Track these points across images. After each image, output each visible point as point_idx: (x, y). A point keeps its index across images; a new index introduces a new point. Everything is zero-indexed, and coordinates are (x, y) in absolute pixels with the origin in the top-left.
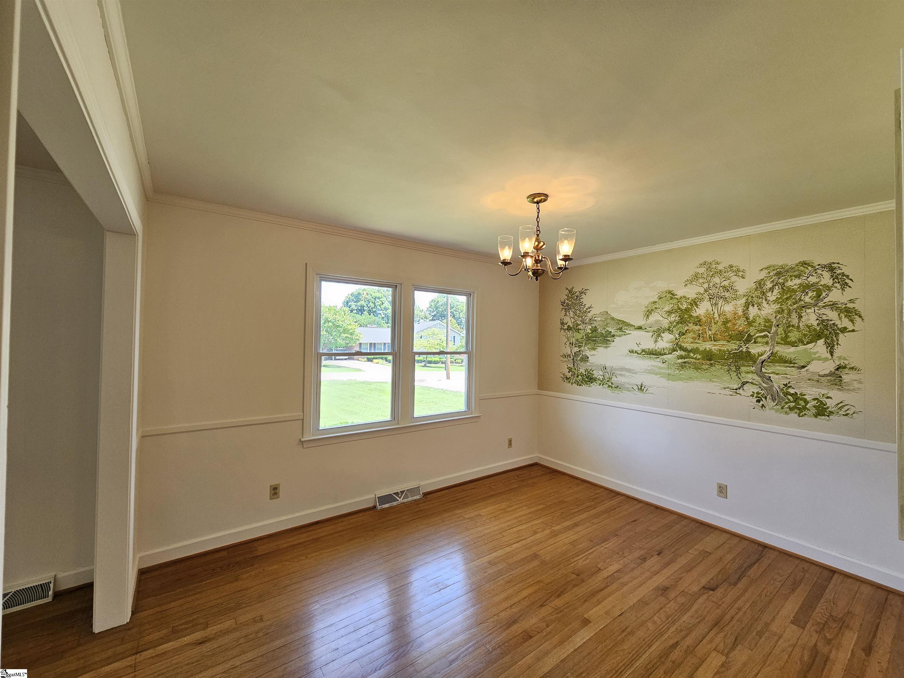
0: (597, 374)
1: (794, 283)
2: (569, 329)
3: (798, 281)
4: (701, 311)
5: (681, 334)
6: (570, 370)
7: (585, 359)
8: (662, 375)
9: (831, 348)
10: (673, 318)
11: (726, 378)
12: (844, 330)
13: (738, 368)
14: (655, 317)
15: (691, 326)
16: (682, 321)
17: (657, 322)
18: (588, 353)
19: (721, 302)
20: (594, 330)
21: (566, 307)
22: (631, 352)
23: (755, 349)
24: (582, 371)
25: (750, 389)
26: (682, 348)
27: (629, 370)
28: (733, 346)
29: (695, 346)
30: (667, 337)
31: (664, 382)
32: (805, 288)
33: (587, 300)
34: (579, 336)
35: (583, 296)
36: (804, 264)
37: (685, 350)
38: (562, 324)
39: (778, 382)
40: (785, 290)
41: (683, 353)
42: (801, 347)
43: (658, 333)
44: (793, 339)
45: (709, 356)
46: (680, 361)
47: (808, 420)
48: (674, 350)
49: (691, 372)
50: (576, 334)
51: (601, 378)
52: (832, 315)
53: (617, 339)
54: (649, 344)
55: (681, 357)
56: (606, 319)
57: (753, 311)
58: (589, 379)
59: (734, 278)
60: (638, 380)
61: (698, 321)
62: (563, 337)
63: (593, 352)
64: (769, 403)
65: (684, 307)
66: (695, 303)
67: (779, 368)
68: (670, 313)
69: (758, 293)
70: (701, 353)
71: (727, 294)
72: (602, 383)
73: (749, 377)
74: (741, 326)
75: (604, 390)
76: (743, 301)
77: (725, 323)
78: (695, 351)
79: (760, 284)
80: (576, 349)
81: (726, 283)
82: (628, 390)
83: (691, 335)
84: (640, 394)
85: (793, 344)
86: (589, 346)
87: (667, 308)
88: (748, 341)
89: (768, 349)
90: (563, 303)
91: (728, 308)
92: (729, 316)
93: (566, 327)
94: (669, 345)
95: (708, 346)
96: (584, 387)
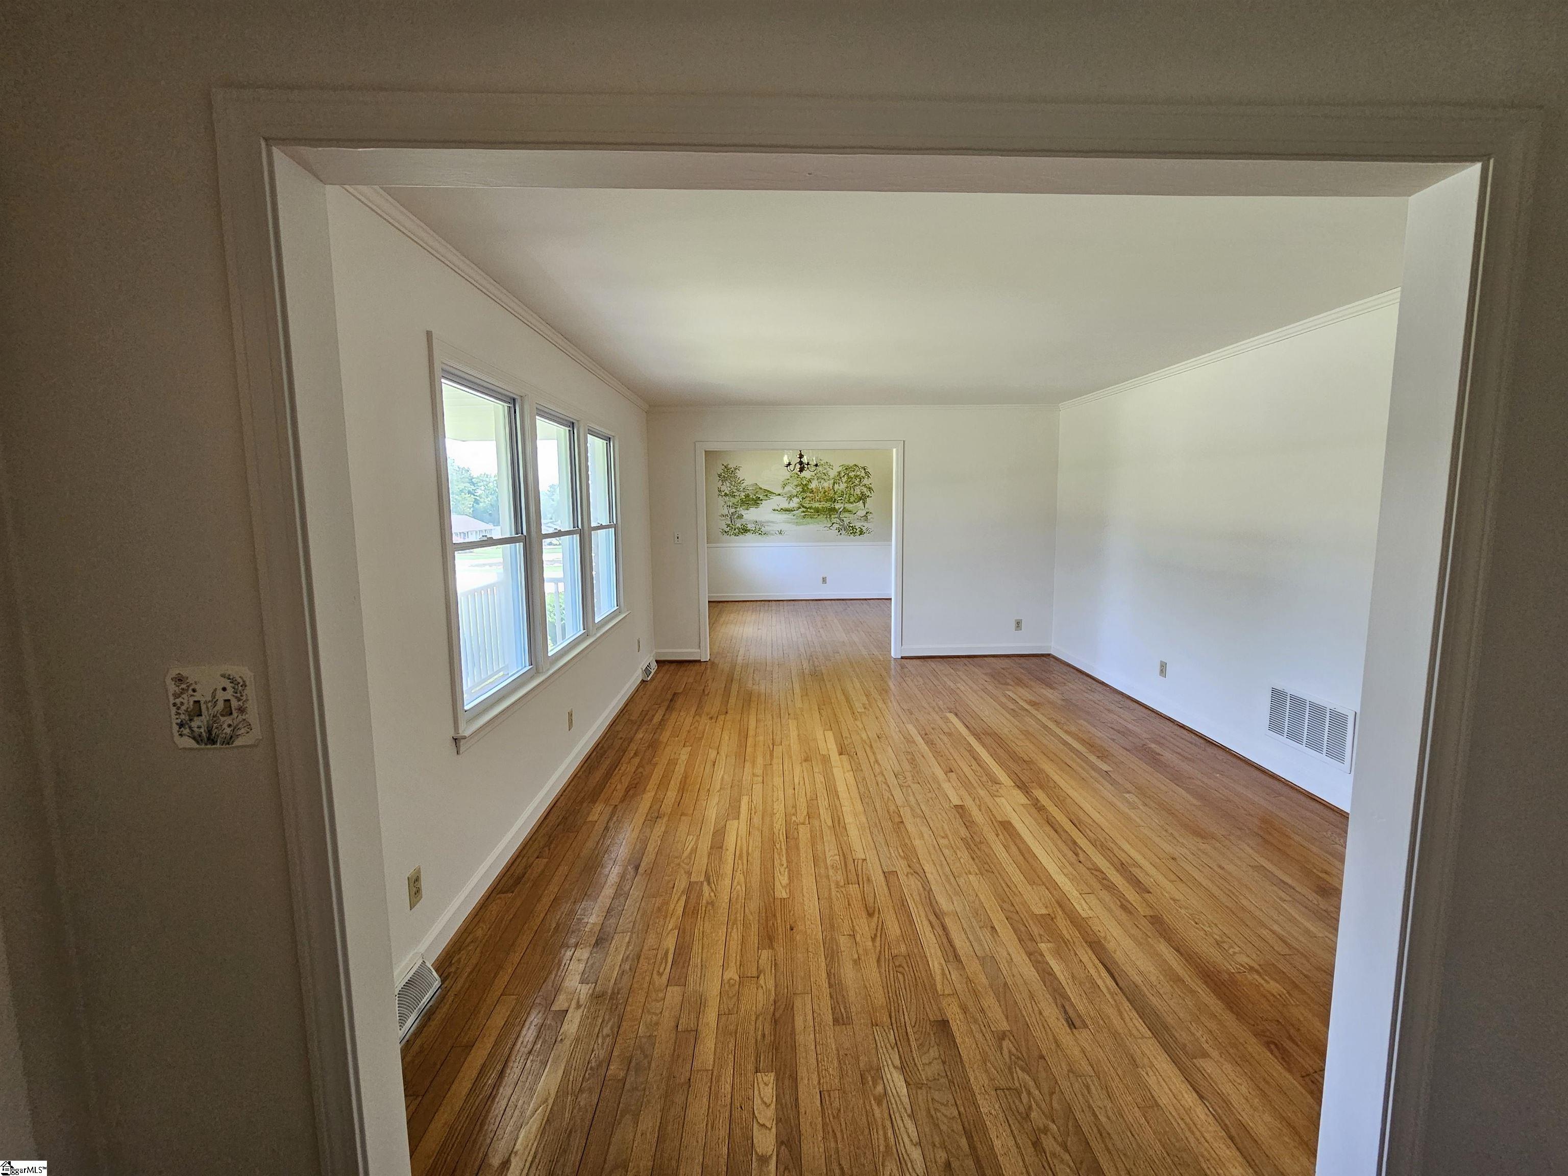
0: (749, 527)
1: (852, 474)
2: (726, 495)
3: (853, 473)
4: (813, 485)
5: (803, 498)
6: (728, 526)
7: (741, 517)
8: (794, 523)
9: (864, 503)
10: (799, 489)
11: (825, 522)
12: (868, 496)
13: (830, 516)
14: (787, 488)
15: (808, 494)
16: (804, 491)
17: (789, 491)
18: (743, 512)
19: (823, 480)
20: (747, 496)
21: (723, 479)
22: (774, 510)
23: (837, 506)
24: (739, 525)
25: (836, 526)
26: (803, 507)
27: (772, 522)
28: (828, 505)
29: (810, 505)
30: (795, 500)
31: (794, 527)
32: (856, 476)
33: (739, 474)
34: (735, 500)
35: (737, 471)
36: (855, 465)
37: (806, 508)
38: (720, 491)
39: (846, 521)
40: (849, 477)
41: (804, 510)
42: (855, 504)
43: (790, 498)
44: (851, 501)
45: (817, 510)
46: (803, 514)
47: (858, 537)
48: (800, 508)
49: (809, 520)
50: (732, 499)
51: (754, 529)
52: (865, 490)
53: (764, 502)
54: (785, 505)
55: (804, 512)
56: (756, 489)
57: (836, 486)
58: (745, 530)
59: (828, 469)
60: (777, 528)
61: (812, 492)
62: (721, 501)
63: (746, 512)
64: (843, 532)
65: (804, 483)
66: (810, 481)
67: (847, 514)
68: (797, 486)
69: (838, 478)
70: (813, 509)
71: (825, 477)
72: (754, 532)
73: (834, 520)
74: (832, 494)
75: (757, 536)
76: (833, 481)
77: (824, 493)
78: (810, 508)
79: (839, 473)
80: (733, 510)
81: (824, 471)
82: (772, 535)
83: (808, 499)
84: (780, 536)
85: (851, 503)
86: (744, 507)
87: (796, 483)
88: (834, 502)
89: (842, 505)
90: (720, 476)
91: (826, 485)
92: (827, 489)
93: (723, 494)
94: (797, 505)
95: (817, 505)
96: (741, 536)
